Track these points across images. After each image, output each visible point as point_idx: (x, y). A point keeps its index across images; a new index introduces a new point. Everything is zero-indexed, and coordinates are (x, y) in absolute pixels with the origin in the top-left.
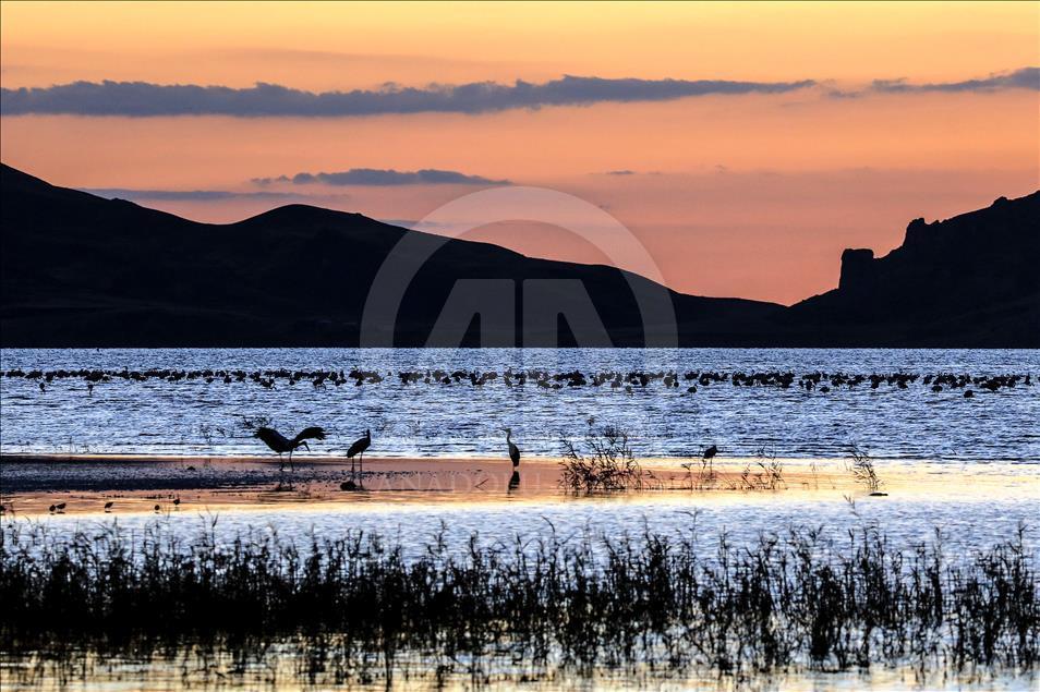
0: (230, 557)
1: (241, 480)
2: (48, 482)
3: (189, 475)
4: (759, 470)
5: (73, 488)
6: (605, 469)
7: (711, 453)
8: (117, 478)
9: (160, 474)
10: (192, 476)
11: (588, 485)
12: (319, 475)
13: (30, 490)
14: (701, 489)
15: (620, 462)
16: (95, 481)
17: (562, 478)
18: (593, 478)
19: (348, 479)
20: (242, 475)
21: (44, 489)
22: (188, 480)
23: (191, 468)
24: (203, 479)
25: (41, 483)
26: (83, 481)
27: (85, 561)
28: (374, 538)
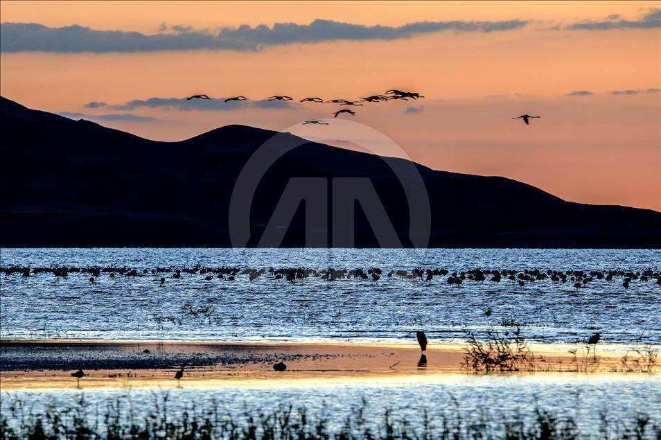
0: (179, 427)
1: (189, 361)
2: (25, 362)
3: (144, 357)
4: (635, 355)
5: (46, 367)
6: (501, 354)
7: (594, 339)
8: (84, 359)
9: (120, 356)
10: (147, 358)
11: (487, 367)
12: (254, 357)
13: (10, 369)
14: (586, 371)
15: (514, 347)
16: (65, 362)
17: (464, 361)
18: (491, 361)
19: (280, 361)
20: (190, 357)
21: (21, 368)
22: (143, 361)
23: (146, 351)
24: (157, 360)
25: (19, 363)
26: (56, 362)
27: (57, 431)
28: (303, 411)
